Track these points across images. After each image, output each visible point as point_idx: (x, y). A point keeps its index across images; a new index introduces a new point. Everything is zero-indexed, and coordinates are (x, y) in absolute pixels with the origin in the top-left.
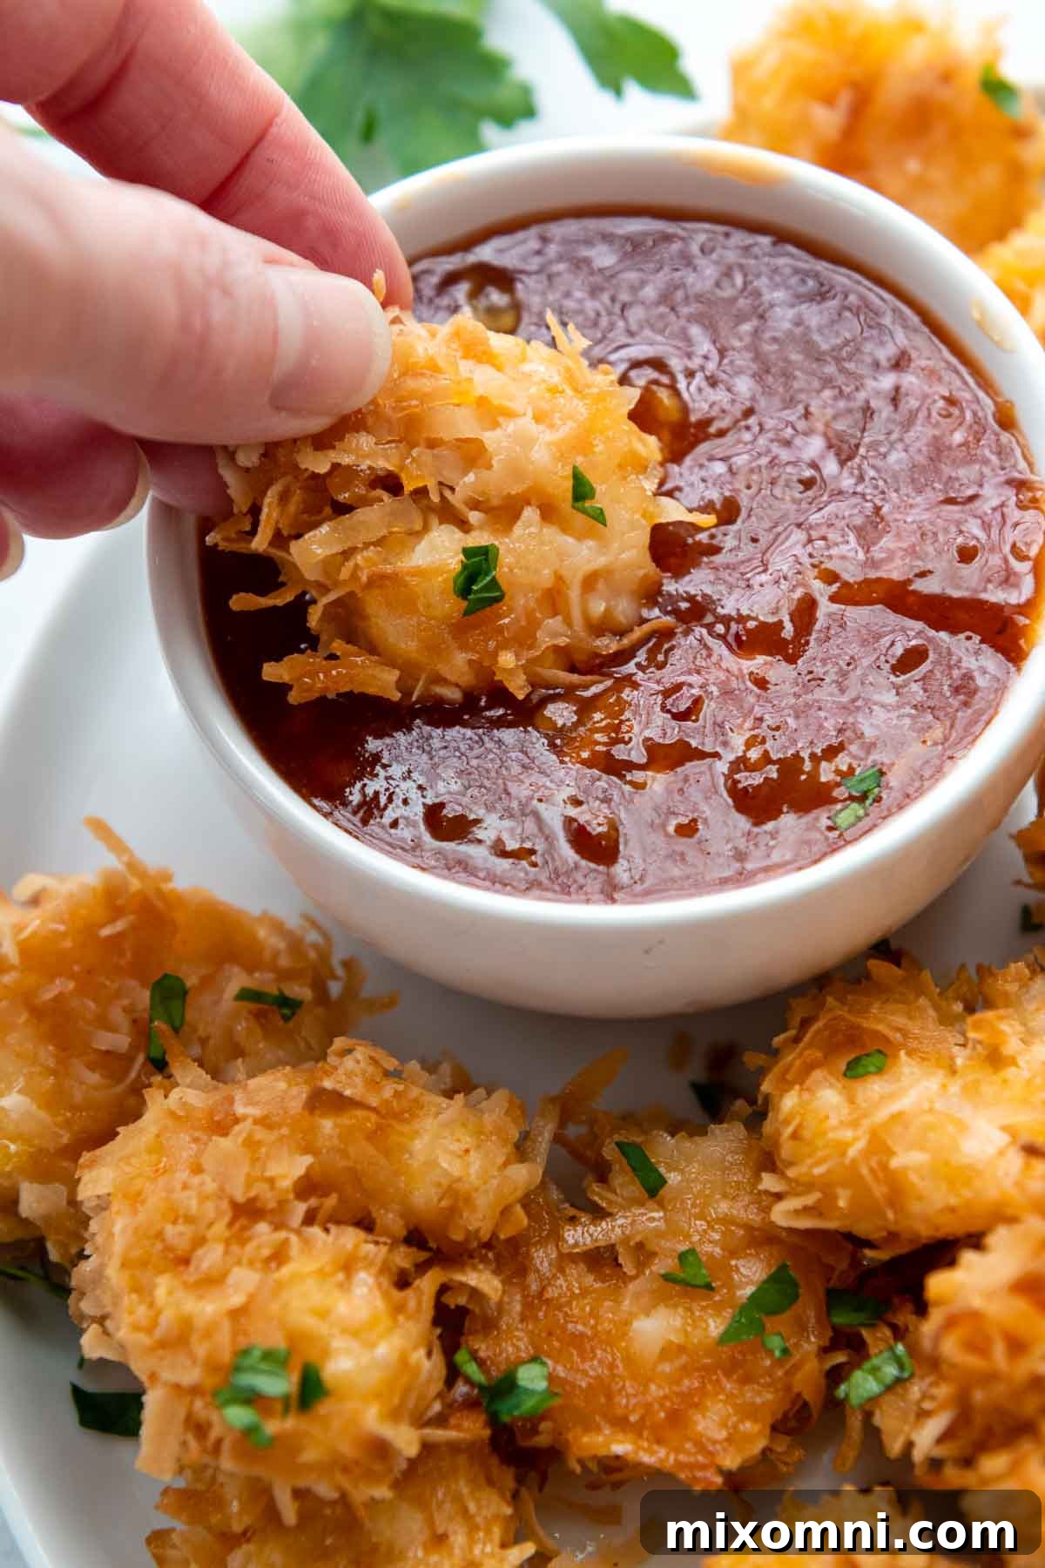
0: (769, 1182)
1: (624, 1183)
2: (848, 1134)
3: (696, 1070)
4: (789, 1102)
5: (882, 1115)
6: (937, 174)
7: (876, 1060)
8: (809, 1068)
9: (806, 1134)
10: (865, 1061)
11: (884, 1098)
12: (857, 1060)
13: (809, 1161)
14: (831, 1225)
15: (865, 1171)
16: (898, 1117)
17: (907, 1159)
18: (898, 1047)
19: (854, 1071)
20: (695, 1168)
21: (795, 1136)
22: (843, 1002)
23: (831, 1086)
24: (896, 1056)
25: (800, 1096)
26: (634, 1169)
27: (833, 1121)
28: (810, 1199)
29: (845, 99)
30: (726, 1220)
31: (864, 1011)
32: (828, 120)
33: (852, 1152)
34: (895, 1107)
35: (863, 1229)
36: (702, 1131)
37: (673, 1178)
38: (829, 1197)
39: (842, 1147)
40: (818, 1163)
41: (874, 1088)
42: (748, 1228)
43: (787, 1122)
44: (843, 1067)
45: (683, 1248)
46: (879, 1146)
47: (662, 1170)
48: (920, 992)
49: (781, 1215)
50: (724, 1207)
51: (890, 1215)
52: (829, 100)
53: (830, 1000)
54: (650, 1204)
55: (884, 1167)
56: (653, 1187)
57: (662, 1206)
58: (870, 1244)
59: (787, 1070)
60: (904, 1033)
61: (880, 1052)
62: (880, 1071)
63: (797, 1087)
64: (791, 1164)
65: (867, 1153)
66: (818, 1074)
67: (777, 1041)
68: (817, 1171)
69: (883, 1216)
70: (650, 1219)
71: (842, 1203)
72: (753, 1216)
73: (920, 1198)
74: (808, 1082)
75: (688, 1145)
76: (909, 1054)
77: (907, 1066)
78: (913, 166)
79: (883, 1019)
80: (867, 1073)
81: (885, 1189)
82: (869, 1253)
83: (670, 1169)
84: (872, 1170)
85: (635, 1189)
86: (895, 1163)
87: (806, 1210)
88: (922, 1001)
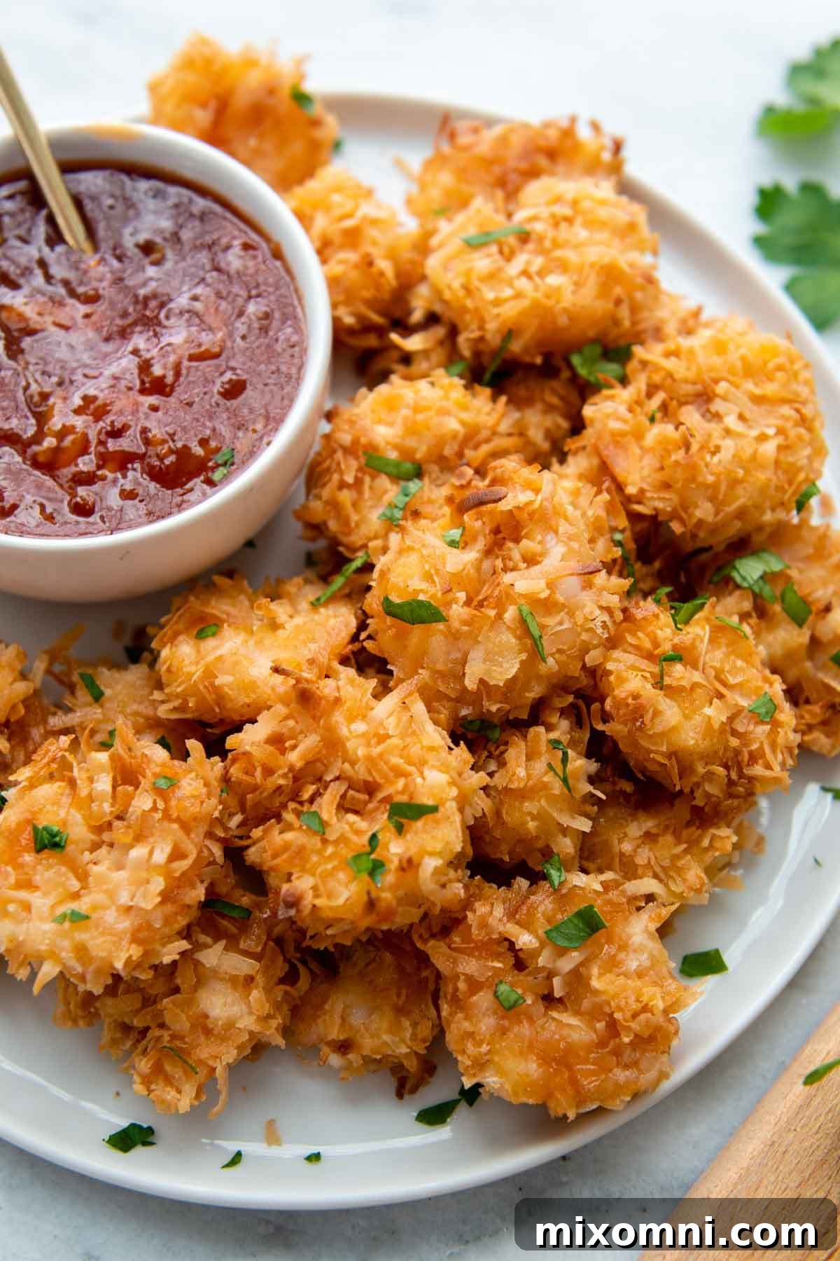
0: (157, 695)
1: (83, 695)
2: (193, 669)
3: (127, 640)
4: (165, 653)
5: (211, 658)
6: (268, 146)
7: (213, 629)
8: (176, 634)
9: (174, 669)
10: (207, 630)
11: (215, 648)
12: (202, 630)
13: (176, 684)
14: (188, 716)
15: (201, 687)
16: (220, 659)
17: (223, 680)
18: (223, 621)
19: (200, 636)
20: (119, 687)
21: (169, 670)
22: (197, 597)
23: (188, 643)
24: (223, 626)
25: (171, 649)
26: (87, 687)
27: (187, 662)
28: (177, 703)
29: (213, 105)
30: (136, 714)
31: (207, 603)
32: (203, 117)
33: (195, 678)
34: (218, 653)
35: (207, 718)
36: (125, 668)
37: (108, 692)
38: (185, 702)
39: (191, 675)
40: (178, 686)
41: (210, 643)
42: (147, 718)
43: (165, 663)
44: (195, 633)
45: (110, 728)
46: (209, 674)
47: (102, 688)
48: (242, 591)
49: (163, 712)
50: (135, 707)
51: (217, 710)
52: (204, 105)
53: (192, 599)
54: (96, 706)
55: (212, 685)
56: (98, 697)
57: (102, 706)
58: (211, 726)
59: (165, 635)
60: (228, 614)
61: (215, 625)
62: (214, 635)
63: (169, 645)
64: (168, 685)
65: (202, 679)
66: (181, 638)
67: (163, 620)
68: (179, 690)
69: (214, 711)
70: (96, 713)
71: (190, 705)
72: (150, 712)
73: (232, 700)
74: (176, 642)
75: (117, 675)
76: (229, 626)
77: (227, 631)
78: (253, 142)
79: (218, 607)
80: (207, 636)
81: (214, 696)
82: (209, 730)
83: (106, 687)
84: (206, 687)
85: (89, 699)
86: (217, 682)
87: (175, 709)
88: (242, 597)
